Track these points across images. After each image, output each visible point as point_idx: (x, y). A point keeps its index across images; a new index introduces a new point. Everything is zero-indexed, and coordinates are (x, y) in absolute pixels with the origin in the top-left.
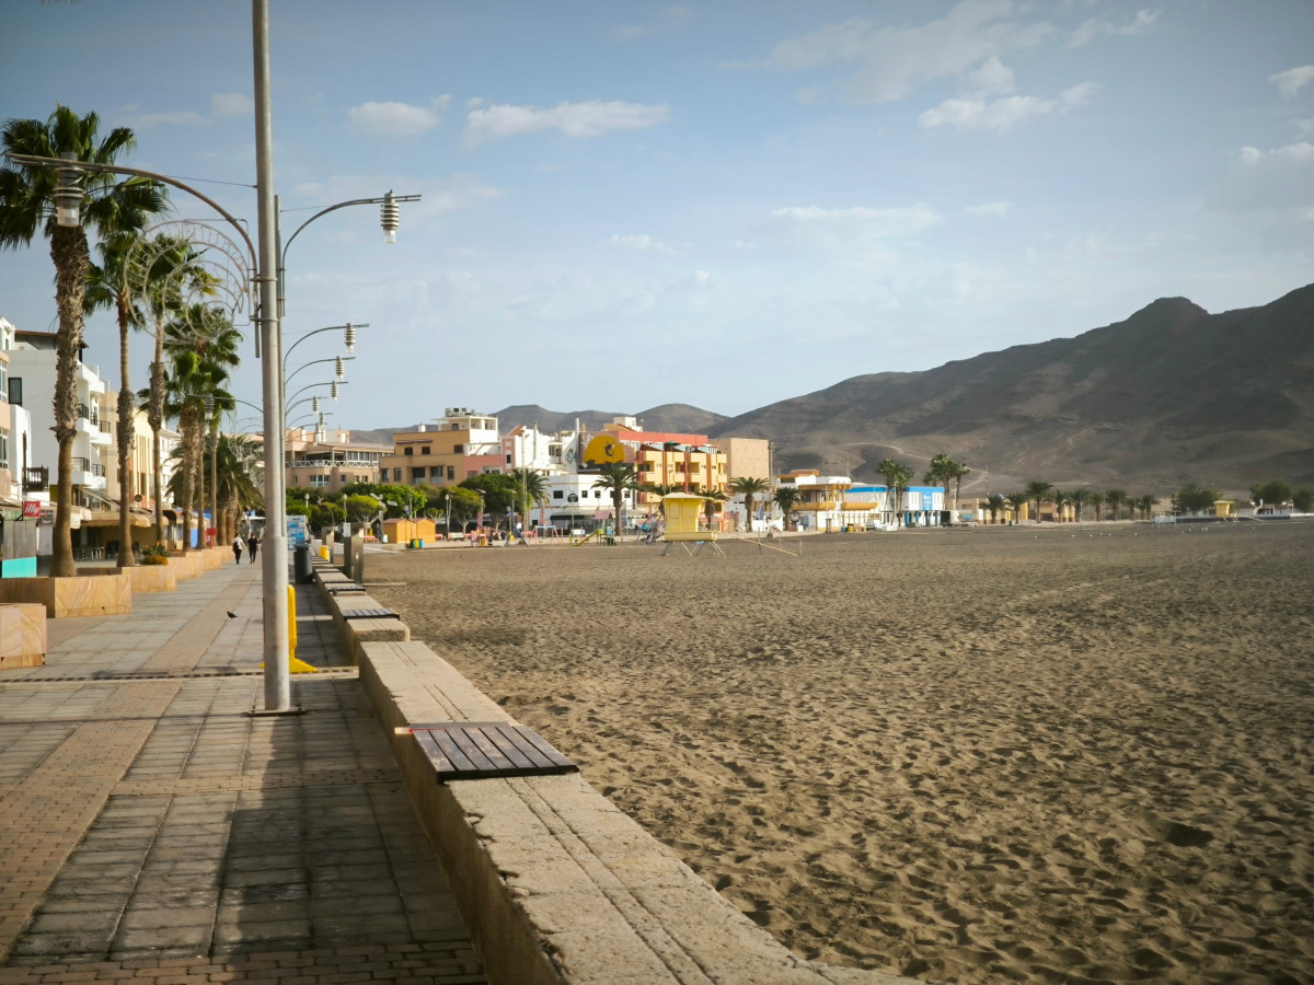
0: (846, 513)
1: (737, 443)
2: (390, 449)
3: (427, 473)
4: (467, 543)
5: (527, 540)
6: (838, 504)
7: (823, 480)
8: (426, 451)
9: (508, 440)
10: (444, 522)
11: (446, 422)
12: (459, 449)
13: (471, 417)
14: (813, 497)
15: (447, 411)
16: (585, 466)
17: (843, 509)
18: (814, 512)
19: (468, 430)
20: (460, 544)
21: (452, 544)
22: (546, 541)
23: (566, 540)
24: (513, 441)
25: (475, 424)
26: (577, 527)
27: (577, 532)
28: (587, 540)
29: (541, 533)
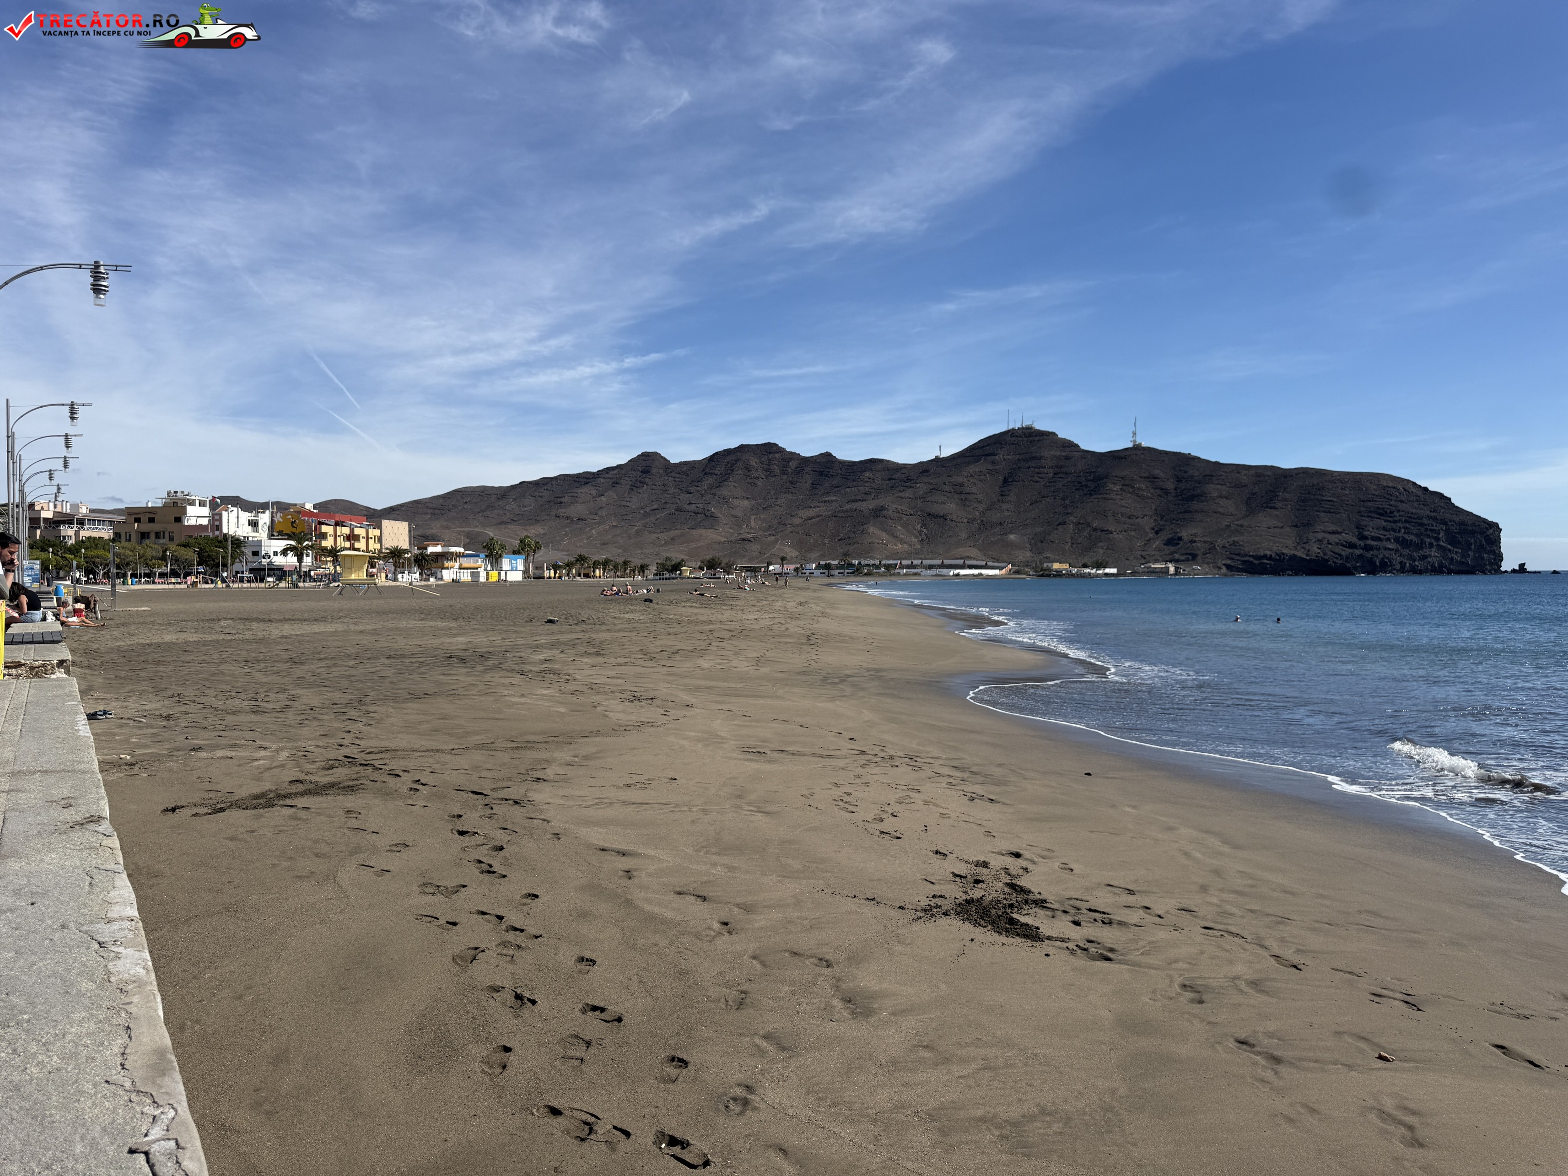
0: (462, 571)
1: (385, 523)
2: (122, 518)
3: (153, 536)
4: (184, 586)
5: (231, 585)
6: (457, 565)
7: (446, 550)
8: (152, 520)
9: (217, 514)
10: (166, 571)
11: (168, 501)
12: (178, 520)
13: (188, 497)
14: (440, 560)
15: (169, 493)
16: (276, 534)
17: (460, 568)
18: (440, 570)
19: (185, 507)
20: (178, 586)
21: (171, 586)
22: (246, 585)
23: (262, 585)
24: (221, 515)
25: (192, 503)
26: (269, 576)
27: (270, 579)
28: (278, 584)
29: (242, 580)
